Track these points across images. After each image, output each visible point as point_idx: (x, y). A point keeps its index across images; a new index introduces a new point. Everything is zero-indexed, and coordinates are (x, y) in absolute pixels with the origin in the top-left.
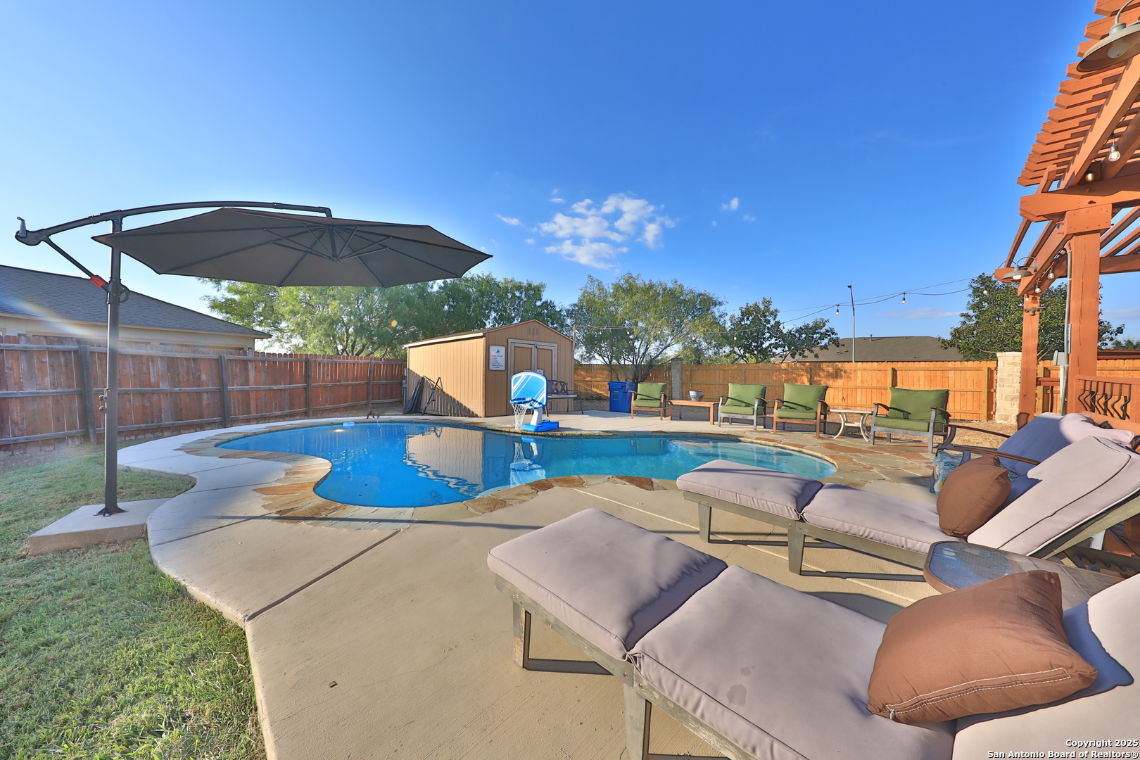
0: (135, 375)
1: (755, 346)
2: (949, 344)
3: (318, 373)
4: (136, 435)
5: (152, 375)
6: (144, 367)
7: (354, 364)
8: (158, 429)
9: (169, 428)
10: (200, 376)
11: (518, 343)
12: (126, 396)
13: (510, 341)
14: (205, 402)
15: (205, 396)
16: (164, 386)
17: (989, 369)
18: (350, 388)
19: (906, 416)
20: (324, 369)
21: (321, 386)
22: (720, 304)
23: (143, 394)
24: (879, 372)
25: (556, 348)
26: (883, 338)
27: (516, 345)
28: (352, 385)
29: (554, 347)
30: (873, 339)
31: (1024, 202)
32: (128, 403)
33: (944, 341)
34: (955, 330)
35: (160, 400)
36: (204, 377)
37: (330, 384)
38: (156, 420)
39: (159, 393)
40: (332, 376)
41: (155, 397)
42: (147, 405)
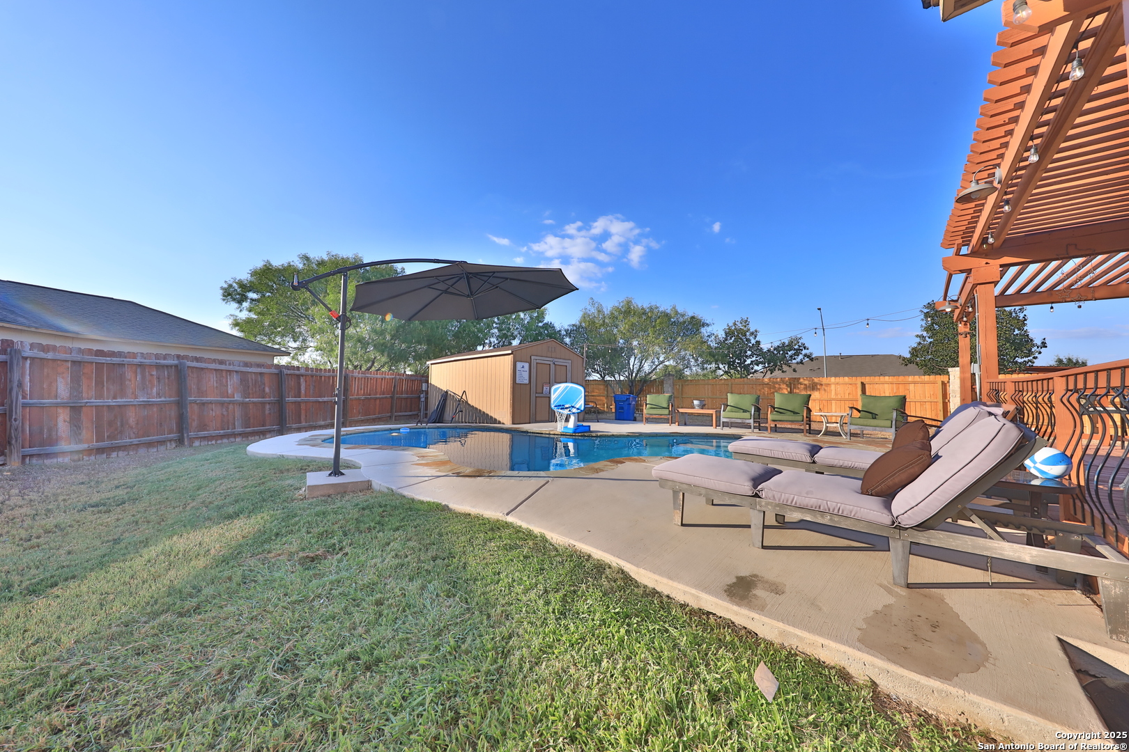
0: (217, 387)
1: (738, 363)
2: (910, 361)
3: (354, 387)
4: (216, 441)
5: (229, 387)
6: (224, 381)
7: (382, 379)
8: (231, 435)
9: (240, 434)
10: (264, 388)
11: (539, 360)
12: (210, 405)
13: (533, 357)
14: (267, 412)
15: (268, 407)
16: (238, 397)
17: (943, 383)
18: (378, 402)
19: (874, 416)
20: (358, 384)
21: (356, 399)
22: (708, 325)
23: (222, 404)
24: (850, 386)
25: (570, 364)
26: (851, 356)
28: (380, 399)
30: (843, 357)
31: (945, 261)
32: (211, 412)
33: (904, 359)
34: (913, 349)
35: (234, 408)
36: (267, 390)
37: (363, 397)
38: (230, 427)
39: (233, 403)
40: (364, 390)
41: (231, 407)
42: (225, 413)
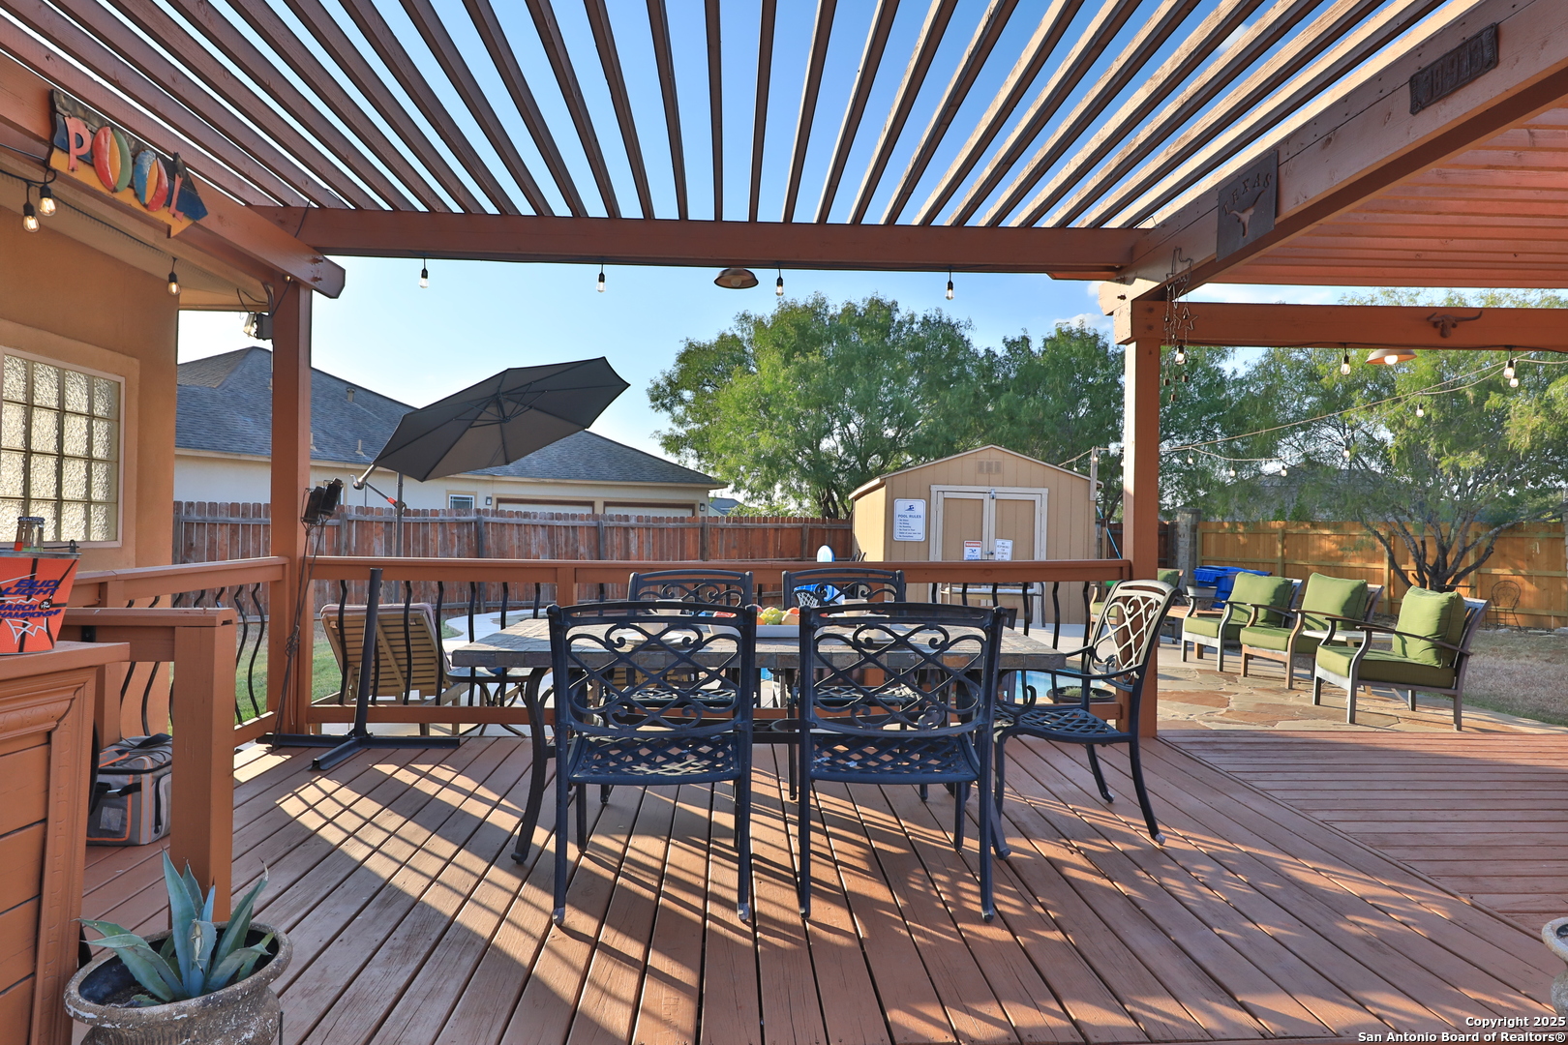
5: (534, 546)
6: (528, 537)
10: (578, 547)
11: (954, 491)
13: (934, 488)
16: (544, 558)
25: (1045, 497)
27: (947, 495)
29: (1040, 496)
